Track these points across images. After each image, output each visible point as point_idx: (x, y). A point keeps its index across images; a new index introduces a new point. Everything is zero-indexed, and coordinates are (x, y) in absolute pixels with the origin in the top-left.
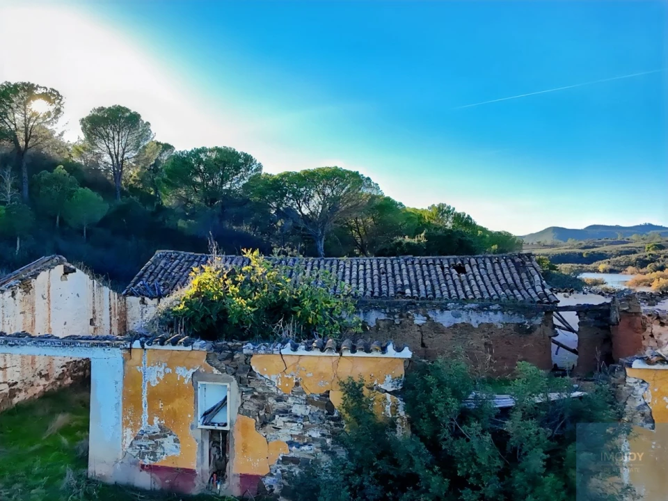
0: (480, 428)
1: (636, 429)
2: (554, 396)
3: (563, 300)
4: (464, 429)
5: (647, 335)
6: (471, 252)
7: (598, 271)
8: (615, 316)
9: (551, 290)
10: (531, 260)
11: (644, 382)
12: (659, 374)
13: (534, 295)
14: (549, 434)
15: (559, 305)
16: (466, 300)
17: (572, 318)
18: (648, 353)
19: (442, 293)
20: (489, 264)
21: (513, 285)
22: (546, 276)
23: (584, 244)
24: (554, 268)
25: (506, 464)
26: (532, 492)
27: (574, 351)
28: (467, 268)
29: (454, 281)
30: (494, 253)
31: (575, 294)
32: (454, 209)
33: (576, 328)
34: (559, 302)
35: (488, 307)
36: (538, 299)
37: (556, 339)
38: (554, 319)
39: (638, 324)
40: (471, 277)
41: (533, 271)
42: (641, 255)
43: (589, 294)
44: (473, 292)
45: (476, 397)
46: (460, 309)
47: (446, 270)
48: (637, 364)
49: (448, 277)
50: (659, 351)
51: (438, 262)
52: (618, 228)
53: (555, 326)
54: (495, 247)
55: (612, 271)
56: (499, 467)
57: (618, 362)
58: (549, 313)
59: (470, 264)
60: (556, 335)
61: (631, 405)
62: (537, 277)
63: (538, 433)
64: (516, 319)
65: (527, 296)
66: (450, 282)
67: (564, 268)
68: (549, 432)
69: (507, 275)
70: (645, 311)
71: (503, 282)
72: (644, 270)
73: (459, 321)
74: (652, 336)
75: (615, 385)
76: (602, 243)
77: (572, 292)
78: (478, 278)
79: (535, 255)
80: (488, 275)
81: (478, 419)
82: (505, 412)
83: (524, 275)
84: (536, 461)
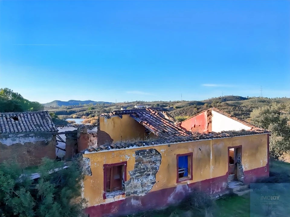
0: (25, 190)
1: (86, 176)
2: (57, 170)
3: (60, 130)
4: (17, 193)
5: (89, 141)
6: (21, 111)
7: (73, 118)
8: (79, 134)
9: (56, 126)
10: (47, 114)
11: (88, 158)
12: (93, 155)
13: (49, 129)
14: (55, 186)
15: (59, 132)
16: (19, 132)
17: (63, 137)
18: (90, 148)
19: (6, 130)
20: (29, 116)
21: (40, 125)
22: (53, 120)
23: (68, 107)
24: (57, 117)
25: (37, 203)
26: (48, 212)
27: (64, 150)
28: (19, 118)
29: (12, 124)
30: (32, 111)
31: (65, 127)
32: (12, 91)
33: (65, 141)
34: (58, 131)
35: (29, 135)
36: (50, 130)
37: (57, 146)
38: (57, 138)
39: (86, 137)
40: (21, 122)
41: (48, 119)
42: (87, 111)
43: (70, 127)
44: (22, 129)
45: (23, 177)
46: (16, 137)
47: (8, 119)
48: (86, 152)
49: (9, 122)
50: (93, 146)
51: (4, 115)
52: (79, 101)
53: (57, 141)
54: (32, 108)
55: (77, 118)
56: (33, 206)
57: (80, 152)
58: (55, 136)
59: (20, 116)
60: (58, 144)
61: (85, 168)
62: (50, 121)
63: (50, 187)
64: (42, 139)
65: (46, 129)
66: (10, 125)
67: (61, 117)
68: (54, 185)
69: (38, 121)
70: (89, 132)
71: (35, 124)
72: (88, 117)
73: (14, 143)
74: (91, 141)
75: (79, 162)
76: (74, 107)
77: (63, 126)
78: (24, 122)
79: (49, 112)
80: (29, 121)
81: (24, 186)
82: (36, 180)
83: (44, 121)
84: (49, 198)
